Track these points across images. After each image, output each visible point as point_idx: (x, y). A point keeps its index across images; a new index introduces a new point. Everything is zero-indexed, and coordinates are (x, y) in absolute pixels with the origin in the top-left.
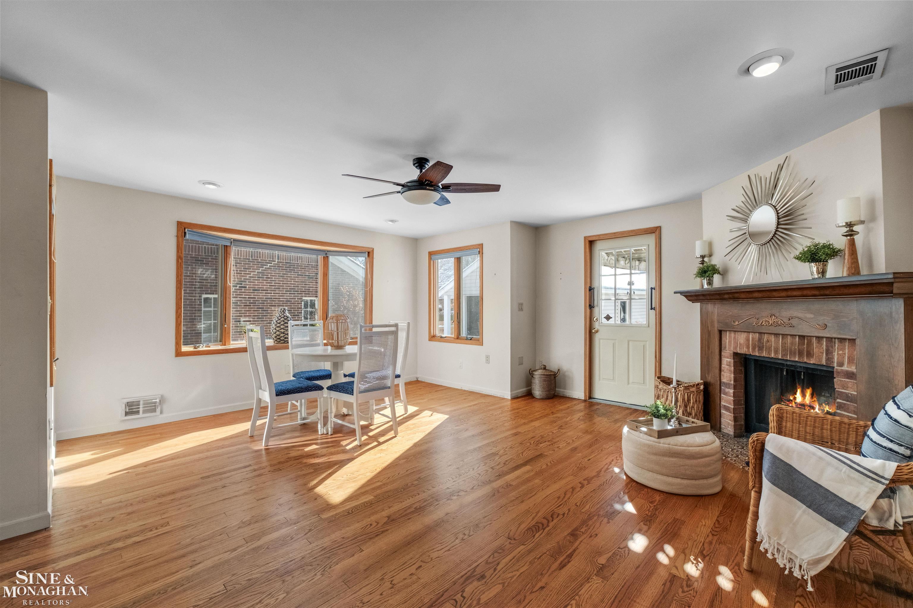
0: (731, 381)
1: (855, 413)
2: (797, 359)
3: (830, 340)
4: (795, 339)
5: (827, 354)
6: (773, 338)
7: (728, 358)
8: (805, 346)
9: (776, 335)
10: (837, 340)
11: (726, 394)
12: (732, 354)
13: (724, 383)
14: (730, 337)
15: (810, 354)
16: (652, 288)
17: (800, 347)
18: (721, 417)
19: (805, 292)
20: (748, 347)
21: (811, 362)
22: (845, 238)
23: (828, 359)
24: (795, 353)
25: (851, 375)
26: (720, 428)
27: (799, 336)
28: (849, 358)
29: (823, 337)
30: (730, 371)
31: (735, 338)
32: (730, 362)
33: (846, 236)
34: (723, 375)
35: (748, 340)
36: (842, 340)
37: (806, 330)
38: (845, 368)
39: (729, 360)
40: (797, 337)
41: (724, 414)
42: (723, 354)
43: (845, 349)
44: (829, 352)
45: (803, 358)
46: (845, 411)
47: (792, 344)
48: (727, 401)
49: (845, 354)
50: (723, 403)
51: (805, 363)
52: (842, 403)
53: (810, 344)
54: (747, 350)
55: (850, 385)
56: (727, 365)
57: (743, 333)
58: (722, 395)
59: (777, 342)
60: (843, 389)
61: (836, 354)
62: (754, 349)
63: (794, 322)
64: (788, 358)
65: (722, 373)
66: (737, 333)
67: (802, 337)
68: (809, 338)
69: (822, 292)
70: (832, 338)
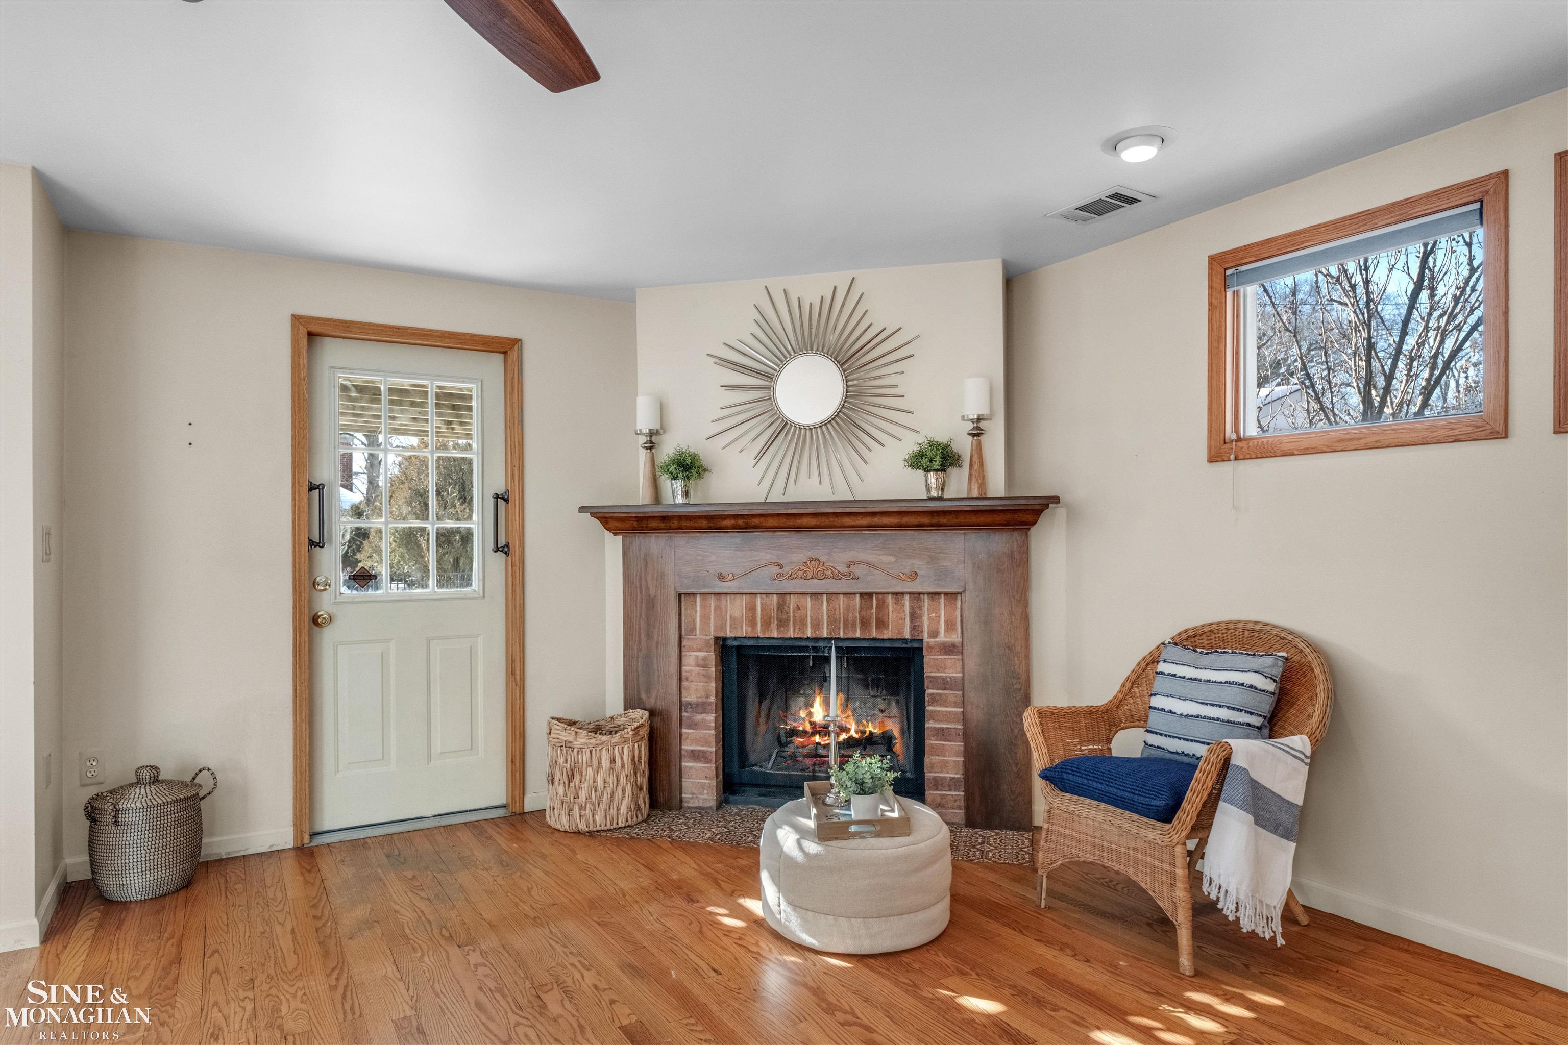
0: (708, 697)
1: (956, 706)
2: (858, 635)
3: (917, 596)
4: (854, 599)
5: (912, 621)
6: (809, 602)
7: (700, 650)
8: (874, 610)
9: (815, 595)
10: (926, 596)
11: (694, 725)
12: (712, 642)
13: (690, 704)
14: (703, 606)
15: (881, 624)
16: (497, 497)
17: (864, 613)
18: (681, 777)
19: (906, 520)
20: (752, 623)
21: (885, 637)
22: (971, 438)
23: (915, 628)
24: (854, 625)
25: (948, 649)
26: (681, 801)
27: (861, 594)
28: (946, 622)
29: (903, 594)
30: (707, 676)
31: (718, 608)
32: (704, 659)
33: (974, 435)
34: (688, 689)
35: (752, 609)
36: (934, 595)
37: (878, 583)
38: (942, 638)
39: (701, 654)
40: (858, 596)
41: (690, 768)
42: (684, 643)
43: (940, 610)
44: (914, 616)
45: (869, 631)
46: (940, 706)
47: (848, 609)
48: (696, 741)
49: (939, 617)
50: (687, 747)
51: (874, 639)
52: (937, 694)
53: (882, 605)
54: (750, 629)
55: (949, 663)
56: (698, 665)
57: (739, 596)
58: (684, 730)
59: (817, 609)
60: (938, 671)
61: (925, 618)
62: (767, 624)
63: (858, 570)
64: (842, 636)
65: (684, 684)
66: (723, 597)
67: (866, 596)
68: (880, 596)
69: (935, 521)
70: (919, 594)
